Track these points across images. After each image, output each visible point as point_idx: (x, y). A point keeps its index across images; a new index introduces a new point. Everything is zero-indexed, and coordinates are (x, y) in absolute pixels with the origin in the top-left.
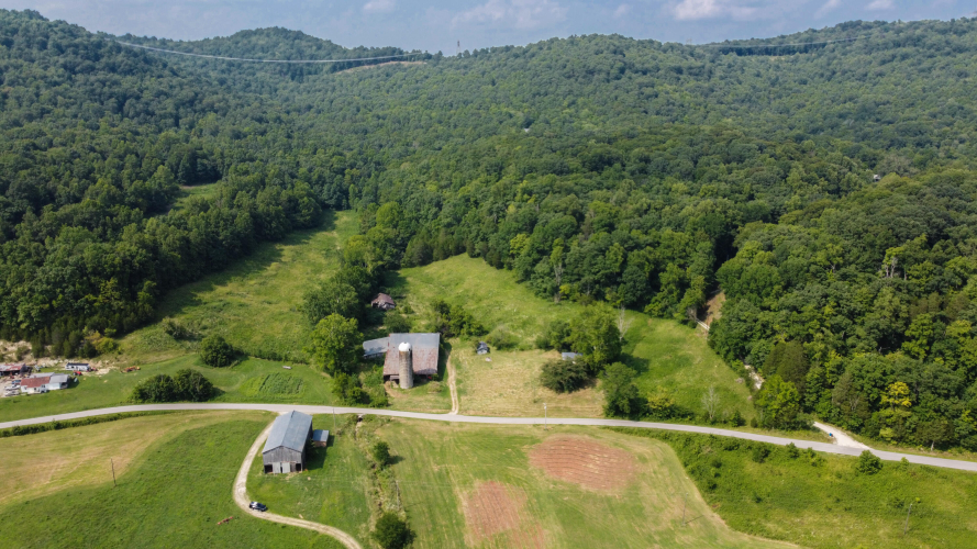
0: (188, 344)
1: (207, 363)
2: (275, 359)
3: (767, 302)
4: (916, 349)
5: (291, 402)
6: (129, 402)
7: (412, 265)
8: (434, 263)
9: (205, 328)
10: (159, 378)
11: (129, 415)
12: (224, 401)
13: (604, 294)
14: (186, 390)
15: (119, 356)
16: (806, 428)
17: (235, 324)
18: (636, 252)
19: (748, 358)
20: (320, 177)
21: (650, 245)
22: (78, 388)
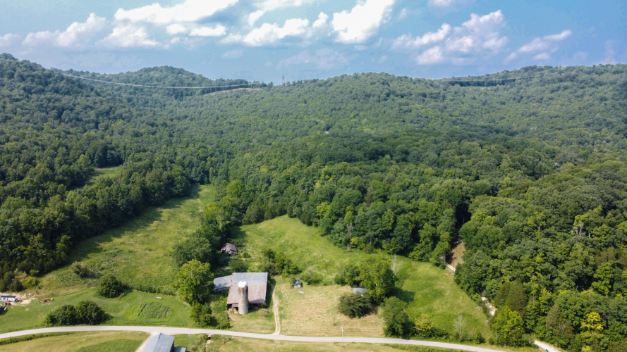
0: (90, 281)
1: (102, 295)
2: (151, 292)
3: (495, 253)
4: (602, 287)
5: (160, 325)
6: (42, 326)
7: (250, 223)
8: (265, 222)
9: (103, 269)
10: (65, 308)
11: (42, 336)
12: (112, 324)
13: (381, 244)
14: (85, 316)
15: (39, 290)
16: (529, 345)
17: (125, 266)
18: (402, 215)
19: (484, 292)
20: (190, 162)
21: (411, 210)
22: (7, 314)
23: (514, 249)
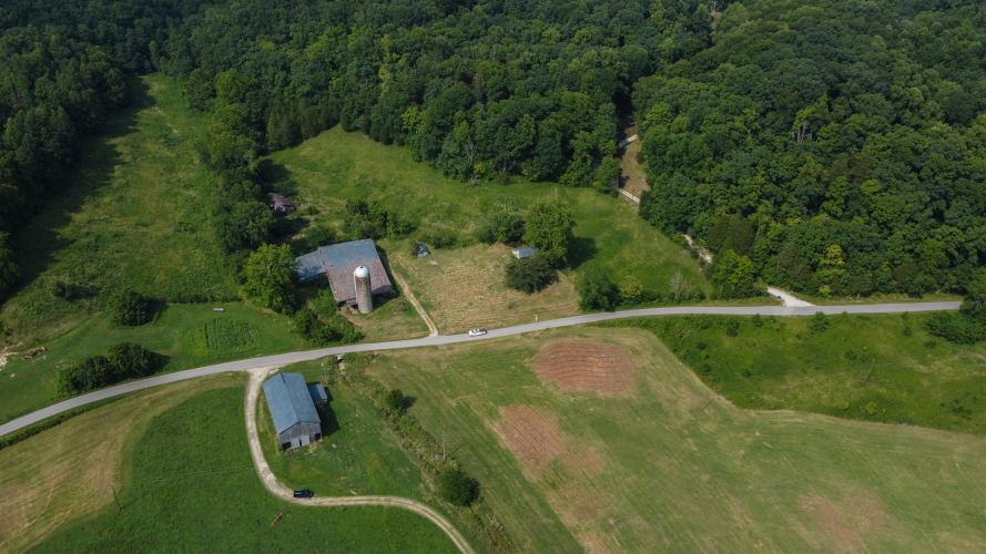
0: (87, 303)
1: (125, 324)
2: (199, 302)
3: (701, 174)
4: (835, 208)
5: (254, 356)
6: (61, 398)
7: (281, 148)
8: (305, 142)
9: (93, 277)
10: (91, 362)
11: (73, 414)
12: (175, 370)
13: (521, 169)
14: (130, 368)
15: (9, 338)
16: (759, 294)
17: (125, 264)
18: (545, 122)
20: (107, 33)
21: (552, 110)
23: (725, 168)
